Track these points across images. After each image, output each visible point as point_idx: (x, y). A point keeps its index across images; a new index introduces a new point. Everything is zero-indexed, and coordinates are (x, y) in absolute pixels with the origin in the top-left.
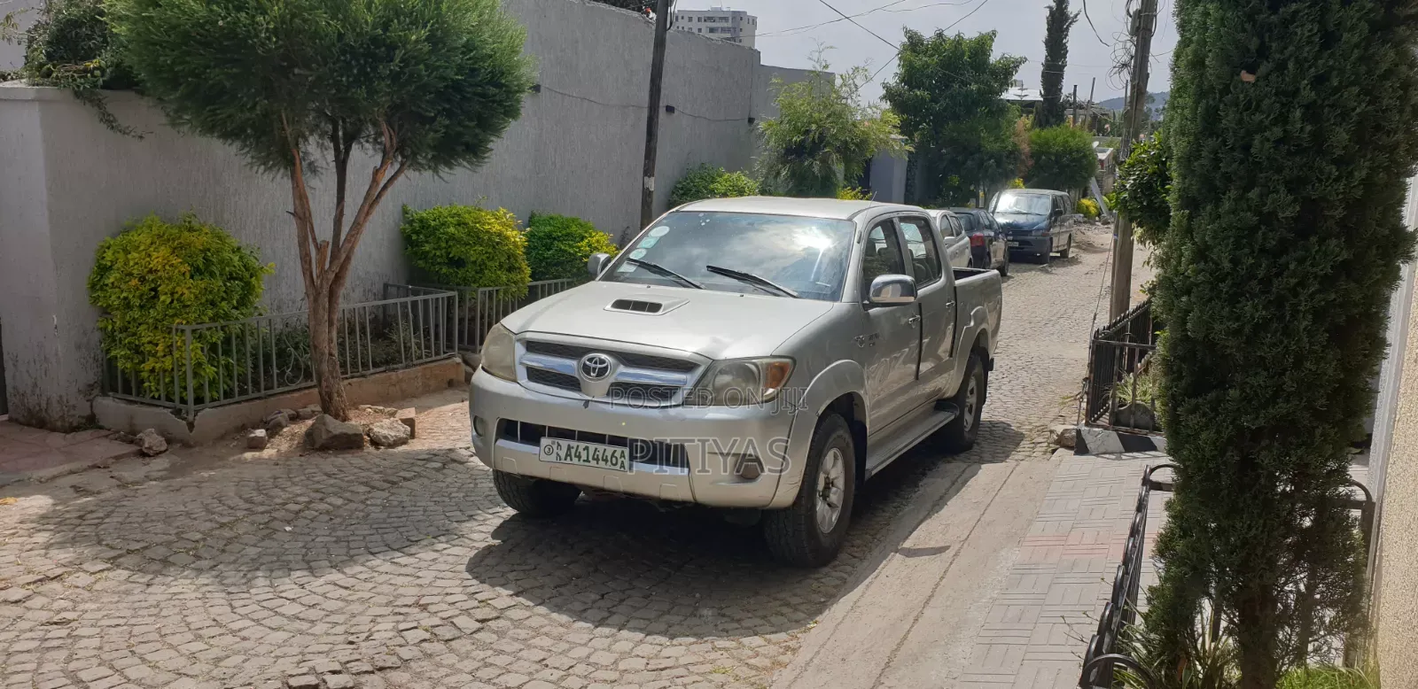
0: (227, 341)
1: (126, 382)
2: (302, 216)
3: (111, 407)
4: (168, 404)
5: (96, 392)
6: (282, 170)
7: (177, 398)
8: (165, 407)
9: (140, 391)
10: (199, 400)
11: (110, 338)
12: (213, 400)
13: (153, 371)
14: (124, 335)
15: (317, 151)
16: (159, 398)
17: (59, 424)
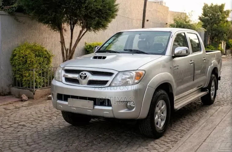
0: (43, 73)
1: (19, 83)
2: (63, 42)
3: (14, 90)
4: (29, 89)
5: (11, 86)
6: (58, 31)
7: (31, 87)
8: (28, 89)
9: (22, 86)
10: (36, 88)
11: (15, 72)
12: (39, 87)
13: (25, 80)
14: (18, 72)
15: (66, 26)
16: (26, 87)
17: (2, 94)
